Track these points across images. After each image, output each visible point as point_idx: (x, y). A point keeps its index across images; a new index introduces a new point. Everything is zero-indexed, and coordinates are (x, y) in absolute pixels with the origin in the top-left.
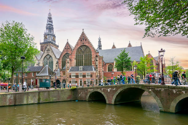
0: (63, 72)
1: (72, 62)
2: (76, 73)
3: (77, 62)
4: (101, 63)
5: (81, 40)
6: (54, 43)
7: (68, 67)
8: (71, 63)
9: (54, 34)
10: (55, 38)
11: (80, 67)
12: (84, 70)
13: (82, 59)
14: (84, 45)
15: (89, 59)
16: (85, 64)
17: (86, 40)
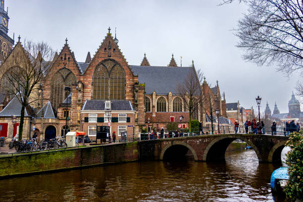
0: (63, 109)
1: (86, 90)
2: (98, 114)
3: (95, 90)
4: (142, 96)
5: (105, 49)
6: (5, 32)
7: (79, 101)
8: (83, 92)
9: (6, 10)
10: (8, 21)
11: (106, 102)
12: (113, 107)
13: (107, 87)
14: (111, 60)
15: (119, 87)
16: (111, 95)
17: (114, 50)
